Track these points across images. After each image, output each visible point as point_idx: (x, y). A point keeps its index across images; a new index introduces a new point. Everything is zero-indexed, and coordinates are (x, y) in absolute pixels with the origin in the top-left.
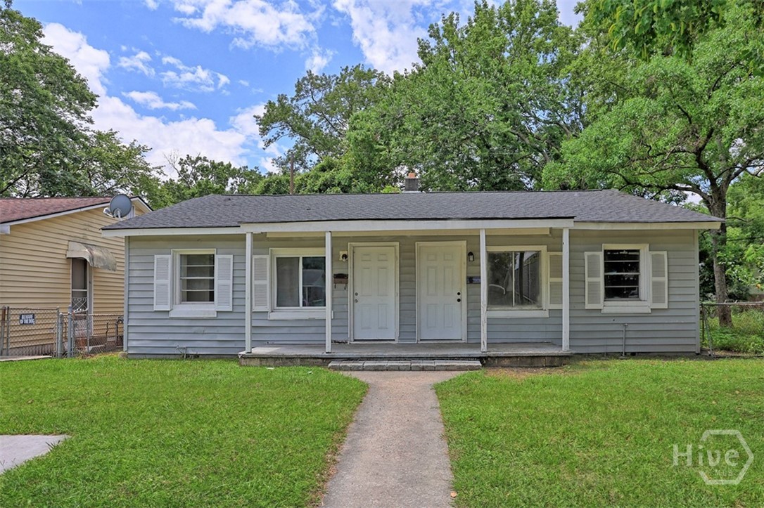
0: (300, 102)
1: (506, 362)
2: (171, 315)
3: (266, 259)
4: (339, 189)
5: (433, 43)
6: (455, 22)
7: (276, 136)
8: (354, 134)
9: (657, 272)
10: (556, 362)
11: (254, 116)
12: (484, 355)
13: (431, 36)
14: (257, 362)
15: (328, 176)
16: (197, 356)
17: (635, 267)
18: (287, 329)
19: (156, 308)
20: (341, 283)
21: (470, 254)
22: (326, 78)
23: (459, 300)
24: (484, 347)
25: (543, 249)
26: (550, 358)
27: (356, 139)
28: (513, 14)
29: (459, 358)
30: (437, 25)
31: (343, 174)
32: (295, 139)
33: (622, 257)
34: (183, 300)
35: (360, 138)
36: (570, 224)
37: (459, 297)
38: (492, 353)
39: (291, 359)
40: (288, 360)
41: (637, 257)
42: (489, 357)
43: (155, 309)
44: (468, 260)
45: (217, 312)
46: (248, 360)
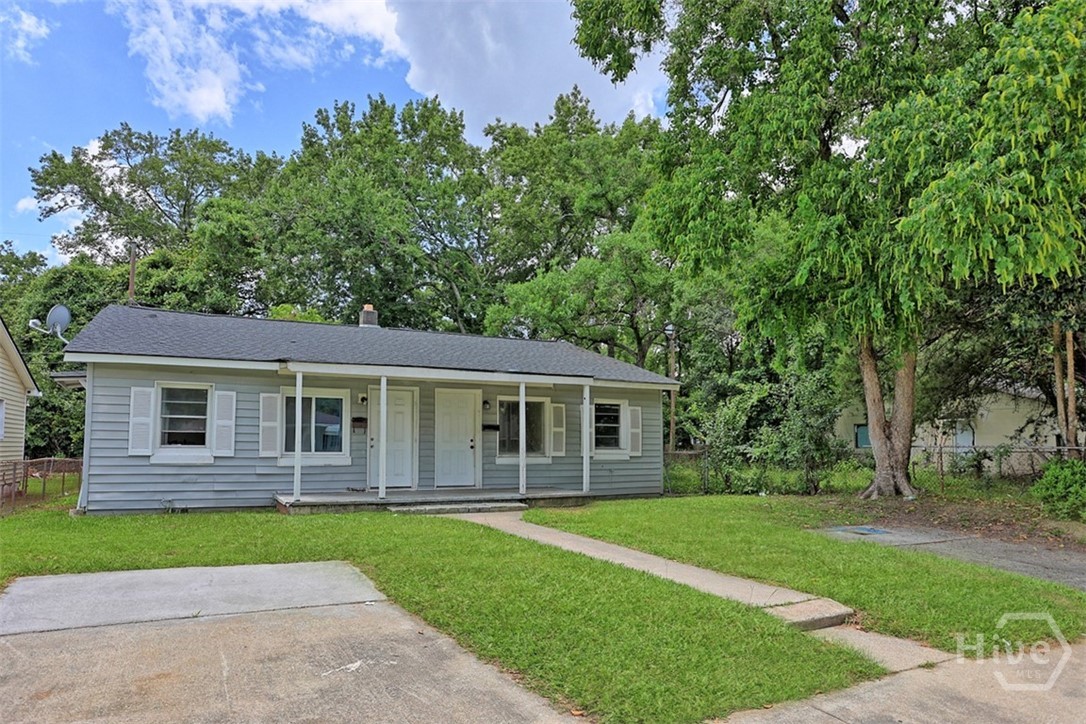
0: (106, 163)
1: (542, 502)
2: (153, 461)
3: (276, 398)
4: (184, 296)
5: (321, 131)
6: (350, 113)
7: (62, 204)
8: (209, 225)
9: (634, 425)
10: (582, 501)
11: (30, 169)
12: (524, 497)
13: (319, 123)
14: (308, 510)
15: (165, 276)
16: (185, 511)
17: (616, 419)
18: (330, 476)
19: (131, 452)
20: (361, 427)
21: (485, 402)
22: (151, 137)
23: (472, 447)
24: (523, 490)
25: (547, 400)
26: (575, 500)
27: (213, 233)
28: (416, 119)
29: (503, 501)
30: (326, 111)
31: (191, 276)
32: (87, 212)
33: (607, 410)
34: (163, 443)
35: (218, 233)
36: (590, 382)
37: (472, 444)
38: (530, 496)
39: (344, 506)
40: (341, 508)
41: (617, 411)
42: (528, 499)
43: (130, 454)
44: (484, 408)
45: (215, 457)
46: (297, 509)
